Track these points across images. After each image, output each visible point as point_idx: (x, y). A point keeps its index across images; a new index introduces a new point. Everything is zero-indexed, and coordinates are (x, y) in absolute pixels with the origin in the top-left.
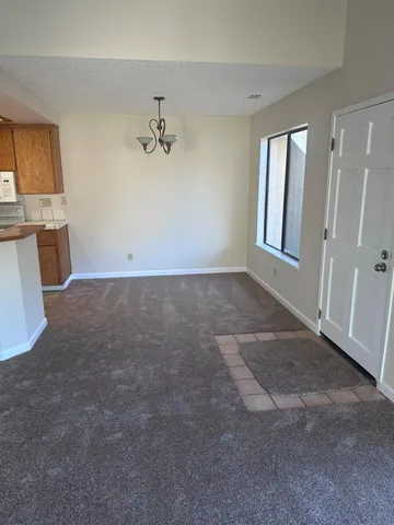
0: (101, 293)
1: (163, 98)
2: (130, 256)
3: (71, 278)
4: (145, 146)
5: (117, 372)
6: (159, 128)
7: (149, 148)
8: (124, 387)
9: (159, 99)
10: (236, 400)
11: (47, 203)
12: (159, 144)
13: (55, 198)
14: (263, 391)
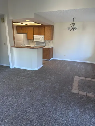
0: (56, 62)
1: (75, 18)
2: (65, 56)
3: (52, 59)
4: (69, 29)
5: (49, 77)
6: (73, 25)
7: (70, 30)
8: (49, 80)
9: (74, 18)
10: (70, 89)
11: (50, 42)
12: (72, 29)
13: (51, 41)
14: (78, 89)
